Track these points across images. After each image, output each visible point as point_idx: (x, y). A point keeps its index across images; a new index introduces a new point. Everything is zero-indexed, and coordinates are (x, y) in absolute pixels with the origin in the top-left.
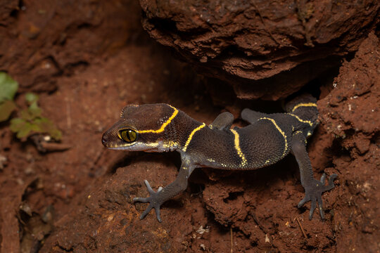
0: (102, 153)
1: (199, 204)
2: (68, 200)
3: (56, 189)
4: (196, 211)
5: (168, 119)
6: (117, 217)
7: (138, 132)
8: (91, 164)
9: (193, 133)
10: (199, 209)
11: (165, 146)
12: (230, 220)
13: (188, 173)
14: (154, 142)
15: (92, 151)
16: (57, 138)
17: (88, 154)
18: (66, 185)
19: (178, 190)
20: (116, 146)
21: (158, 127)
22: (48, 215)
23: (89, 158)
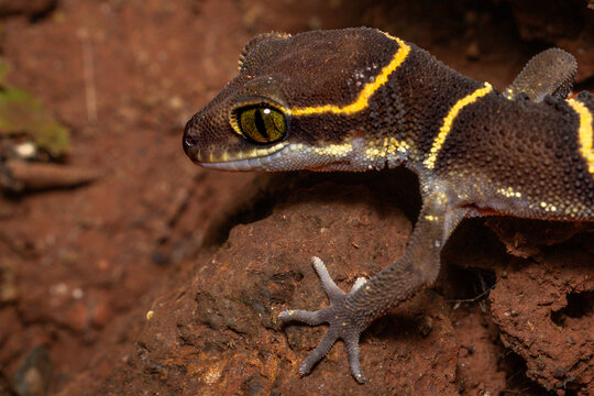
0: (191, 193)
1: (480, 332)
2: (92, 334)
3: (55, 303)
4: (471, 352)
5: (377, 72)
6: (234, 371)
7: (289, 112)
8: (160, 226)
9: (454, 112)
10: (479, 347)
11: (372, 153)
12: (572, 376)
13: (441, 233)
14: (339, 141)
15: (163, 187)
16: (56, 149)
17: (150, 196)
18: (85, 288)
19: (411, 283)
20: (226, 157)
21: (349, 95)
22: (32, 376)
23: (154, 209)
